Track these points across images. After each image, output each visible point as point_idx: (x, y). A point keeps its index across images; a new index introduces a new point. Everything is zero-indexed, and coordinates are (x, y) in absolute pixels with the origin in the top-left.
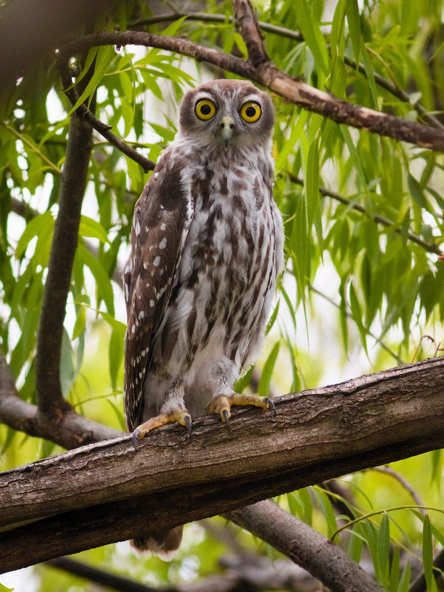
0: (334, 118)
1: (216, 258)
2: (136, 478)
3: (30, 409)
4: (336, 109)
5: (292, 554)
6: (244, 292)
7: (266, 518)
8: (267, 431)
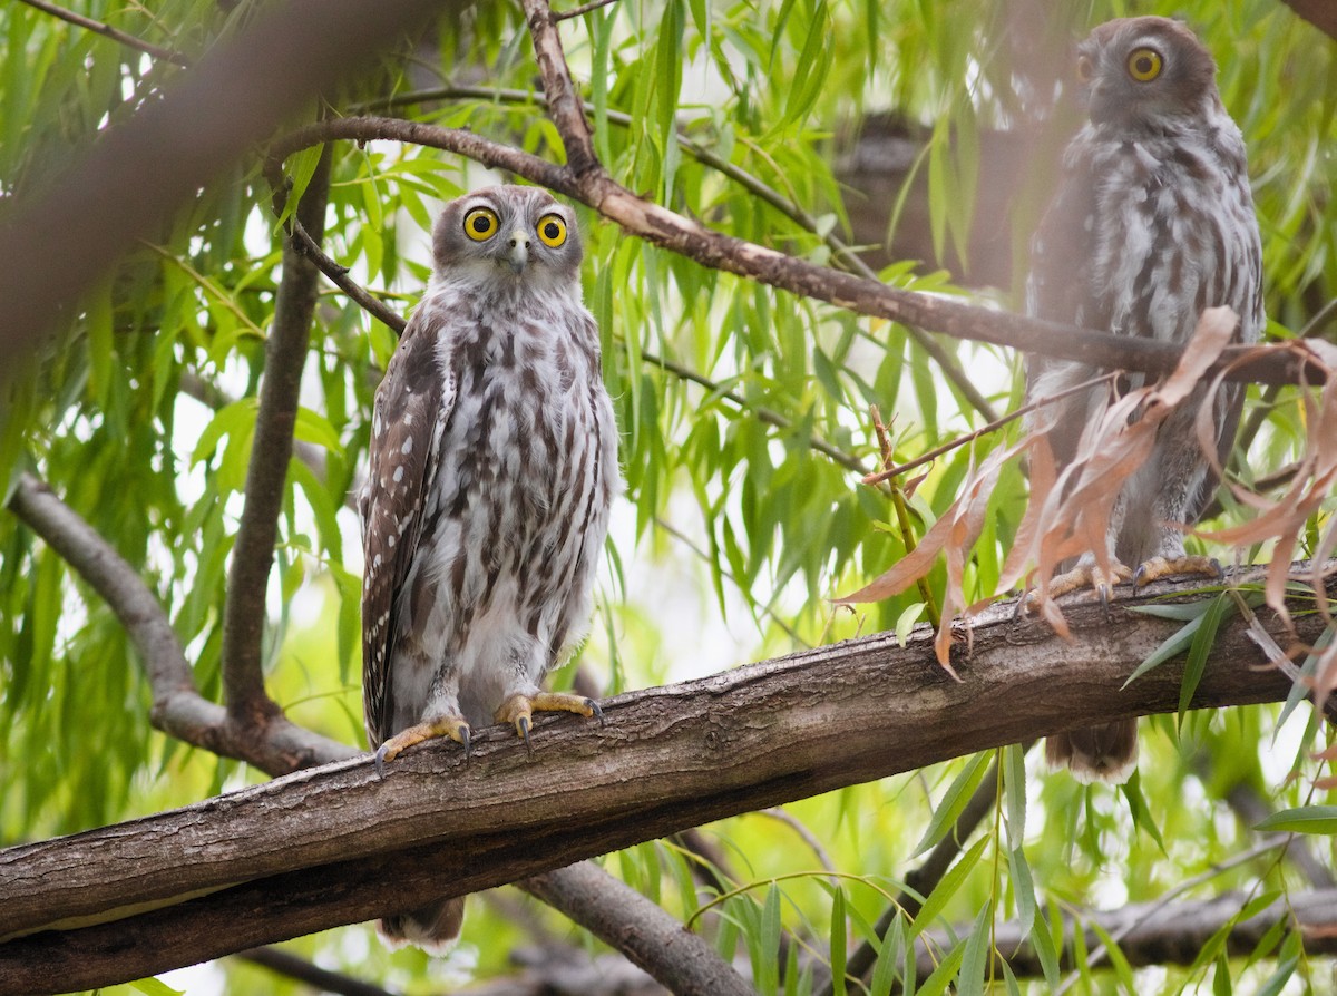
0: (702, 259)
1: (495, 470)
2: (380, 823)
3: (215, 713)
4: (704, 245)
5: (626, 947)
6: (545, 524)
7: (586, 890)
8: (589, 752)
